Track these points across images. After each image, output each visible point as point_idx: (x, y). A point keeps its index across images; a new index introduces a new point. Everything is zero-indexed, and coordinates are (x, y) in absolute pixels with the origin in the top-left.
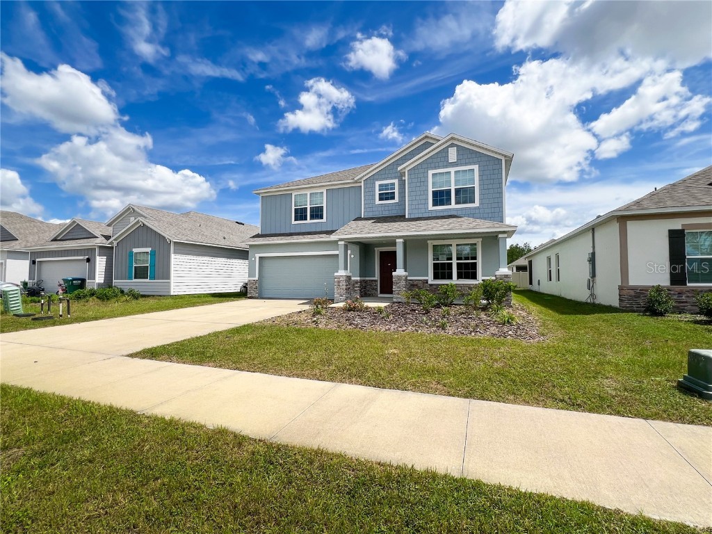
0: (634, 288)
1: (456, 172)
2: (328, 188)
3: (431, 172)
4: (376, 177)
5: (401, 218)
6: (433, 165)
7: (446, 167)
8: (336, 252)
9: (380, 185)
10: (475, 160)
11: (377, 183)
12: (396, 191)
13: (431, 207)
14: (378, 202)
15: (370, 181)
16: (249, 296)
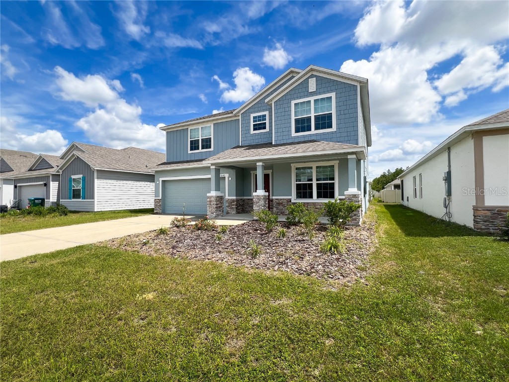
0: (490, 209)
1: (316, 101)
2: (215, 122)
3: (293, 103)
4: (251, 110)
5: (269, 145)
6: (295, 96)
7: (307, 96)
8: (209, 176)
9: (254, 118)
10: (333, 88)
11: (252, 116)
12: (267, 121)
13: (294, 134)
14: (252, 132)
15: (246, 114)
16: (155, 211)
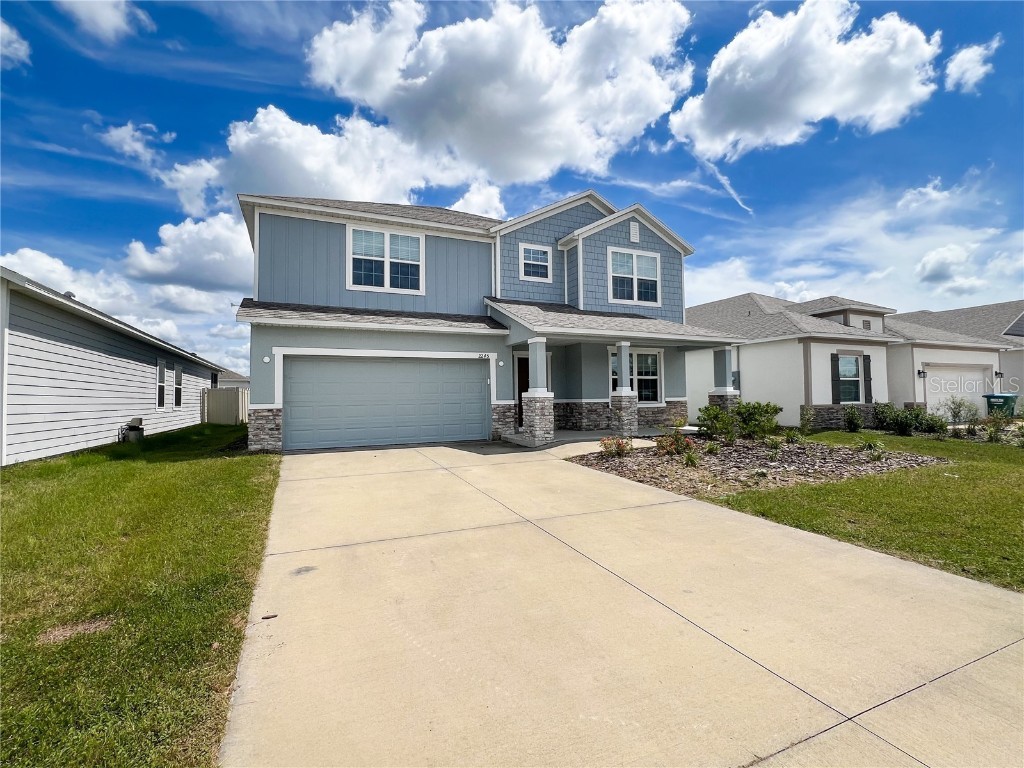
1: (638, 256)
2: (430, 233)
3: (611, 249)
4: (520, 235)
6: (612, 240)
7: (628, 246)
9: (526, 251)
10: (657, 246)
11: (522, 246)
12: (550, 265)
13: (611, 299)
14: (522, 277)
15: (511, 239)
